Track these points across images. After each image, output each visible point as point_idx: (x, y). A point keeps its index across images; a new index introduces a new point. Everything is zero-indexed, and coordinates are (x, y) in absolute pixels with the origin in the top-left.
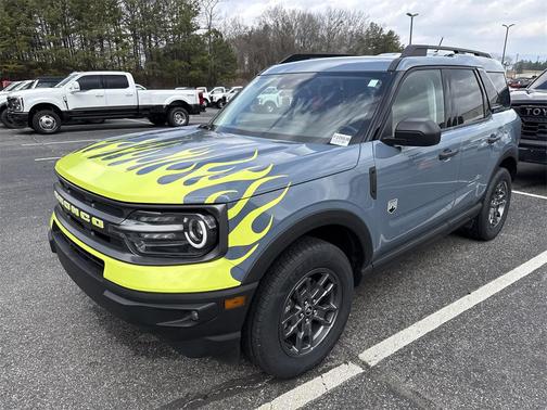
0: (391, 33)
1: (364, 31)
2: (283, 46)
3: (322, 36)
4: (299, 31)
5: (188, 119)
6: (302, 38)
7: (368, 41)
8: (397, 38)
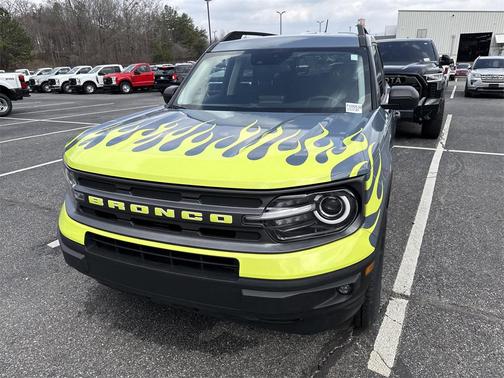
0: (184, 16)
1: (159, 13)
2: (80, 26)
3: (119, 17)
4: (94, 11)
5: (10, 106)
6: (99, 18)
7: (165, 22)
8: (190, 21)
